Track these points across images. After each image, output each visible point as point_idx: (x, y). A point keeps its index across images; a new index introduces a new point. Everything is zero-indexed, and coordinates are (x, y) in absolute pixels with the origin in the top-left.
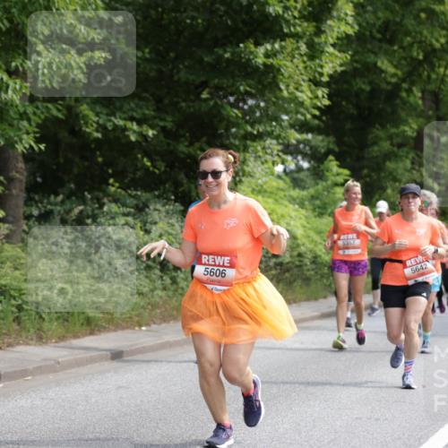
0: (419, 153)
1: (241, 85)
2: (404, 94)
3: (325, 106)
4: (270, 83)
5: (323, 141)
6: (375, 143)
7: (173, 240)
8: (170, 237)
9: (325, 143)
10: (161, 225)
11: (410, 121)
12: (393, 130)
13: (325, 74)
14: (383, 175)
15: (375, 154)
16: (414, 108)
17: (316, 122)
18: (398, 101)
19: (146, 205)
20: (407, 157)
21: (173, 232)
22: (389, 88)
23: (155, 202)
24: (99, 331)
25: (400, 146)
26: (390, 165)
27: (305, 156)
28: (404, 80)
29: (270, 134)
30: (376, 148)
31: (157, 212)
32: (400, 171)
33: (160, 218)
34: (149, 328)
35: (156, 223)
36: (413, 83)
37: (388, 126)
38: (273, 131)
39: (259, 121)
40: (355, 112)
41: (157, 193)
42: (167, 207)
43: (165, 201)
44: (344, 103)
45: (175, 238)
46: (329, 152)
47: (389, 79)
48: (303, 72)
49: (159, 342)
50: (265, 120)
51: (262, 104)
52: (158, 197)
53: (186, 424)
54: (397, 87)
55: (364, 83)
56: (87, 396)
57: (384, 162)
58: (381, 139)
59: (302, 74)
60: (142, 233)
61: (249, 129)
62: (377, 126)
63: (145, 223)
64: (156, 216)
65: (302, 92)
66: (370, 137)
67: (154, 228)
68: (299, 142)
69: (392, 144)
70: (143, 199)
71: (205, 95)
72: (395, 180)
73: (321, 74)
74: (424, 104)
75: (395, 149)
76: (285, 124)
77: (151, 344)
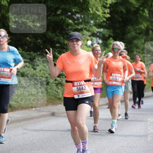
0: (147, 37)
1: (73, 8)
2: (141, 12)
3: (108, 17)
4: (85, 8)
5: (107, 32)
6: (129, 32)
7: (45, 72)
8: (45, 71)
9: (108, 33)
10: (40, 66)
11: (144, 23)
12: (137, 27)
13: (108, 3)
14: (132, 45)
15: (129, 37)
16: (145, 18)
17: (105, 24)
18: (138, 15)
19: (34, 58)
20: (142, 38)
21: (46, 69)
22: (135, 9)
23: (38, 57)
24: (15, 110)
25: (139, 34)
26: (135, 42)
27: (100, 38)
28: (141, 6)
29: (86, 29)
30: (129, 35)
31: (38, 61)
32: (139, 44)
33: (40, 63)
34: (36, 109)
35: (38, 66)
36: (145, 7)
37: (135, 26)
38: (86, 28)
39: (81, 23)
40: (121, 20)
41: (39, 53)
42: (43, 59)
43: (42, 56)
44: (116, 16)
45: (46, 72)
46: (110, 36)
47: (135, 6)
48: (99, 3)
49: (40, 114)
50: (83, 23)
51: (82, 16)
52: (39, 55)
53: (51, 149)
54: (138, 9)
55: (123, 8)
56: (10, 137)
57: (133, 40)
58: (132, 31)
59: (98, 4)
60: (32, 70)
61: (77, 27)
62: (130, 25)
63: (34, 65)
64: (38, 63)
65: (98, 11)
66: (127, 30)
67: (37, 68)
68: (98, 32)
69: (136, 33)
70: (33, 56)
71: (58, 13)
72: (138, 48)
73: (107, 4)
74: (149, 16)
75: (137, 35)
76: (92, 25)
77: (36, 115)
